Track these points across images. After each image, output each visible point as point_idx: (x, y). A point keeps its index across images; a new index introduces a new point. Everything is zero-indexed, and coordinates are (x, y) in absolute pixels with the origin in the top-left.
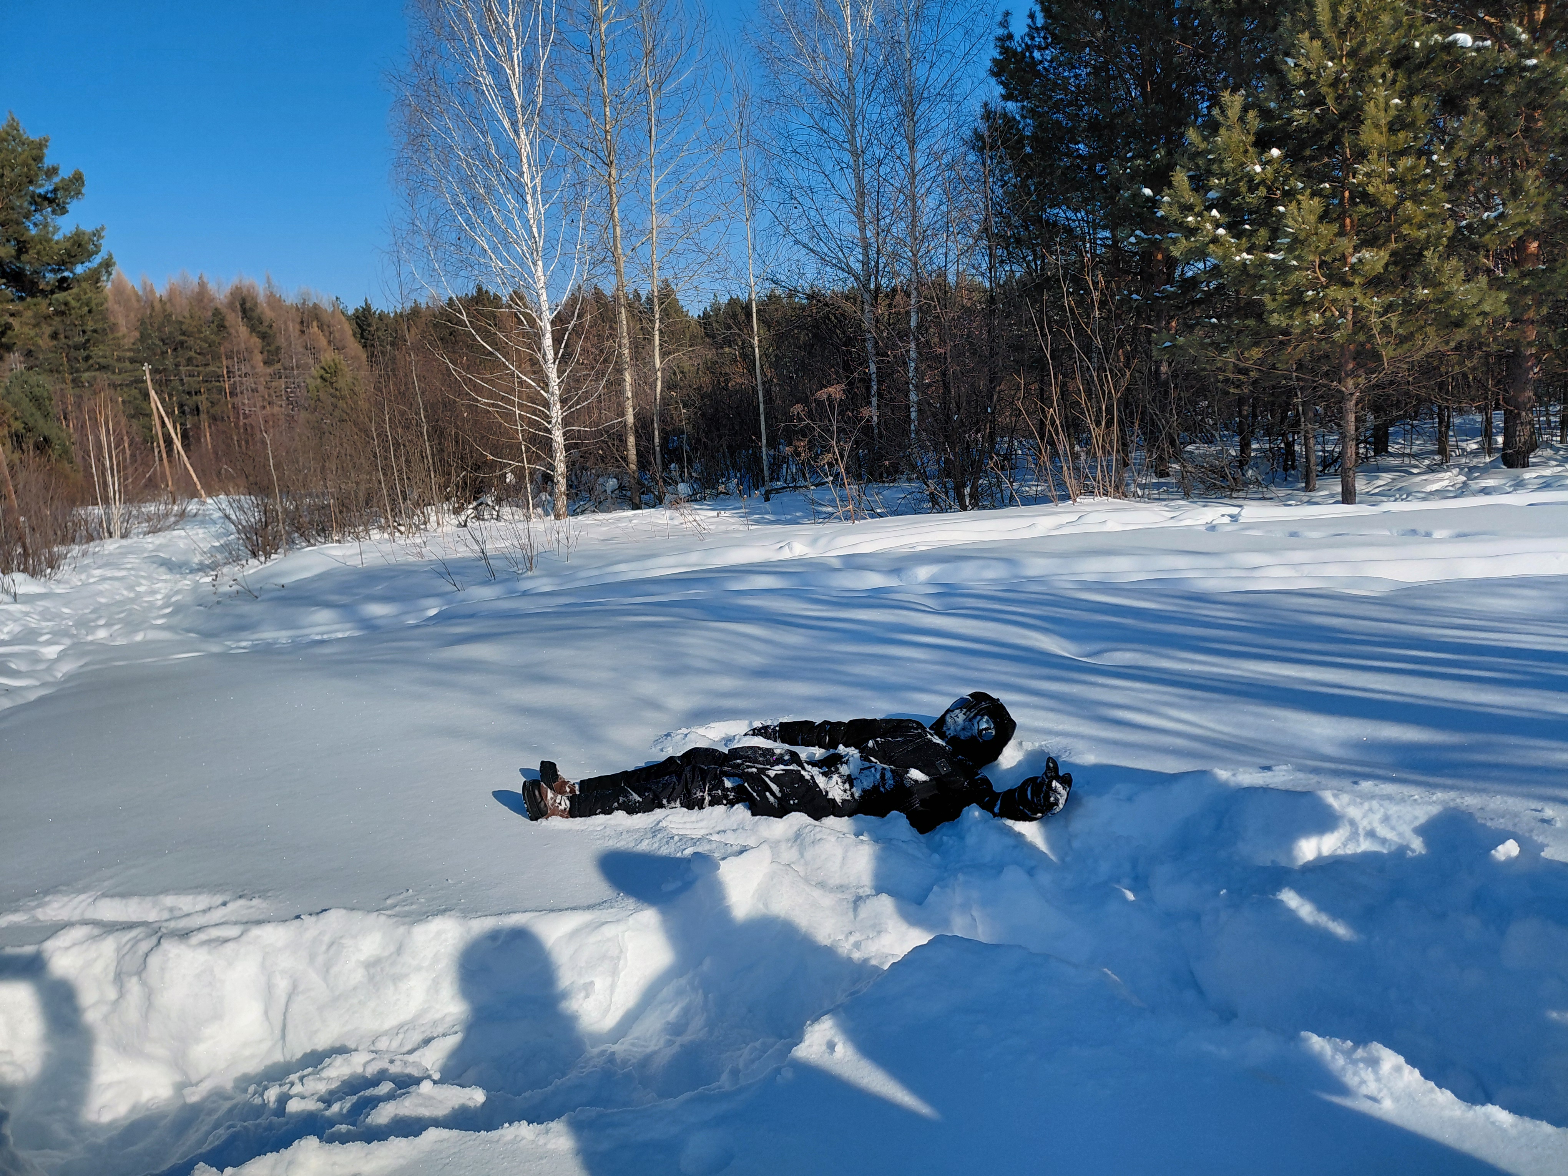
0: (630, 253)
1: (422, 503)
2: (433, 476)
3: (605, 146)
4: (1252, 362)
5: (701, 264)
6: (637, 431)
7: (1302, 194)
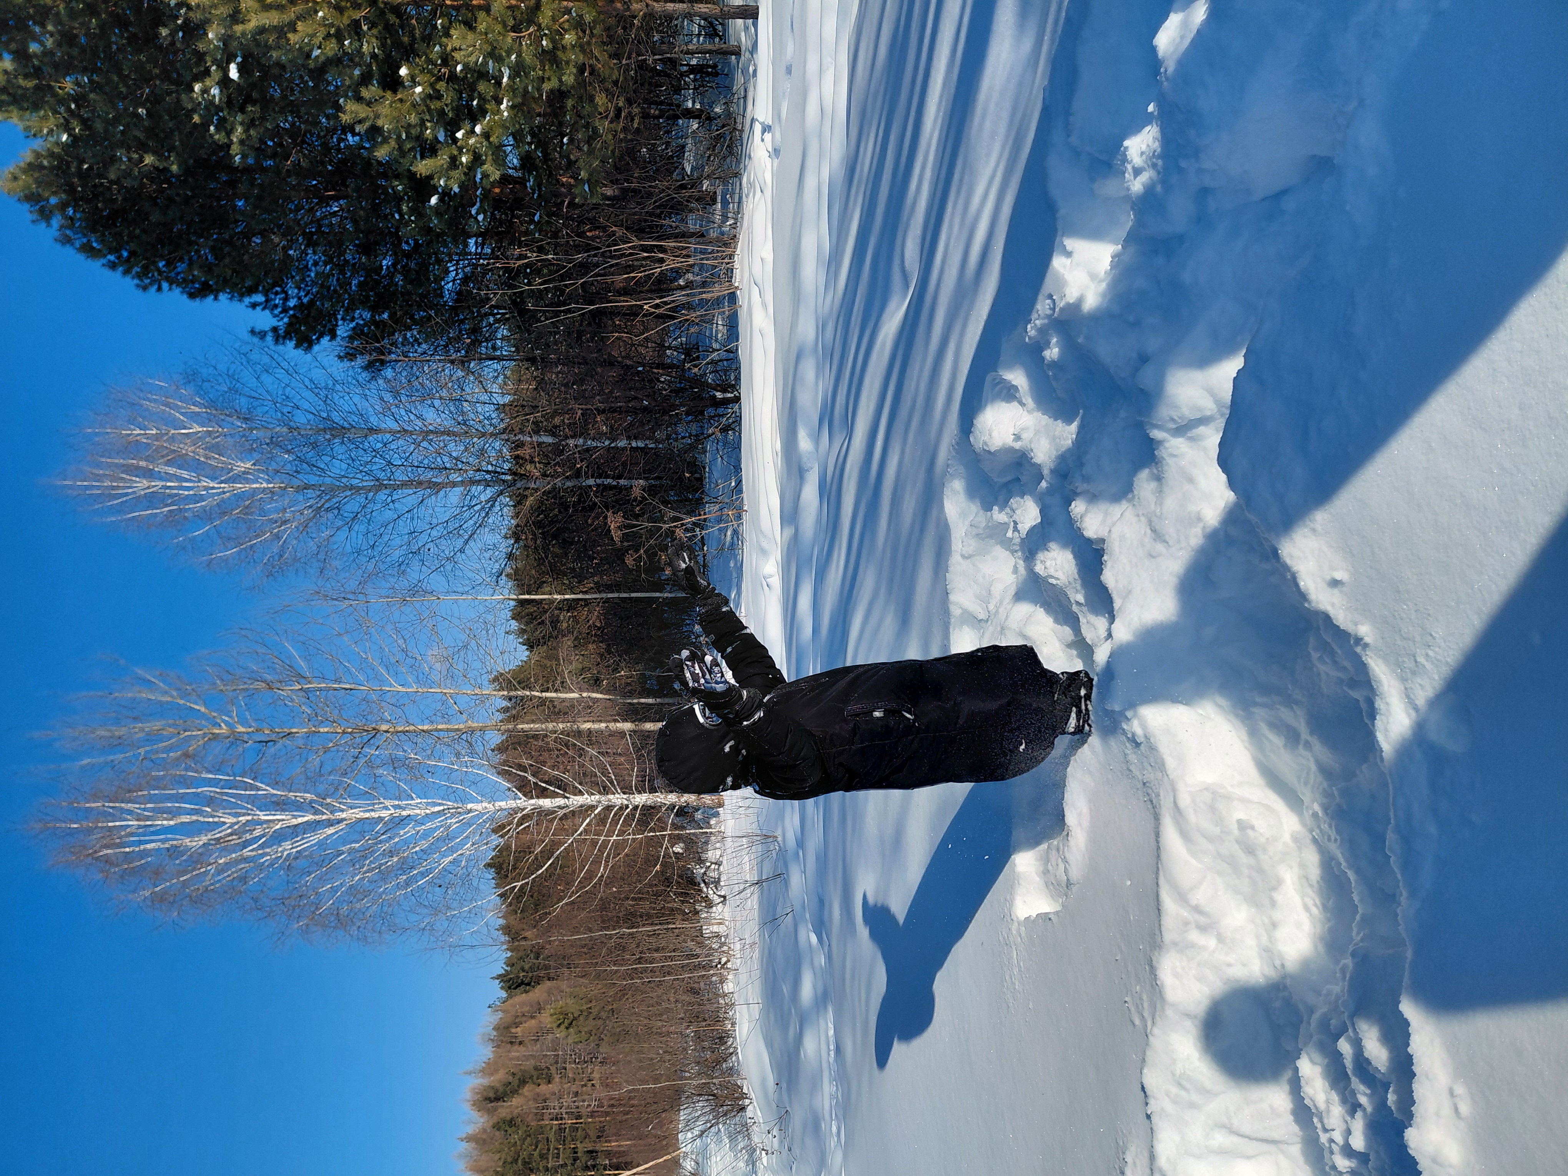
0: (464, 716)
1: (698, 936)
2: (674, 926)
3: (359, 735)
4: (610, 105)
5: (478, 645)
6: (640, 720)
7: (446, 46)
